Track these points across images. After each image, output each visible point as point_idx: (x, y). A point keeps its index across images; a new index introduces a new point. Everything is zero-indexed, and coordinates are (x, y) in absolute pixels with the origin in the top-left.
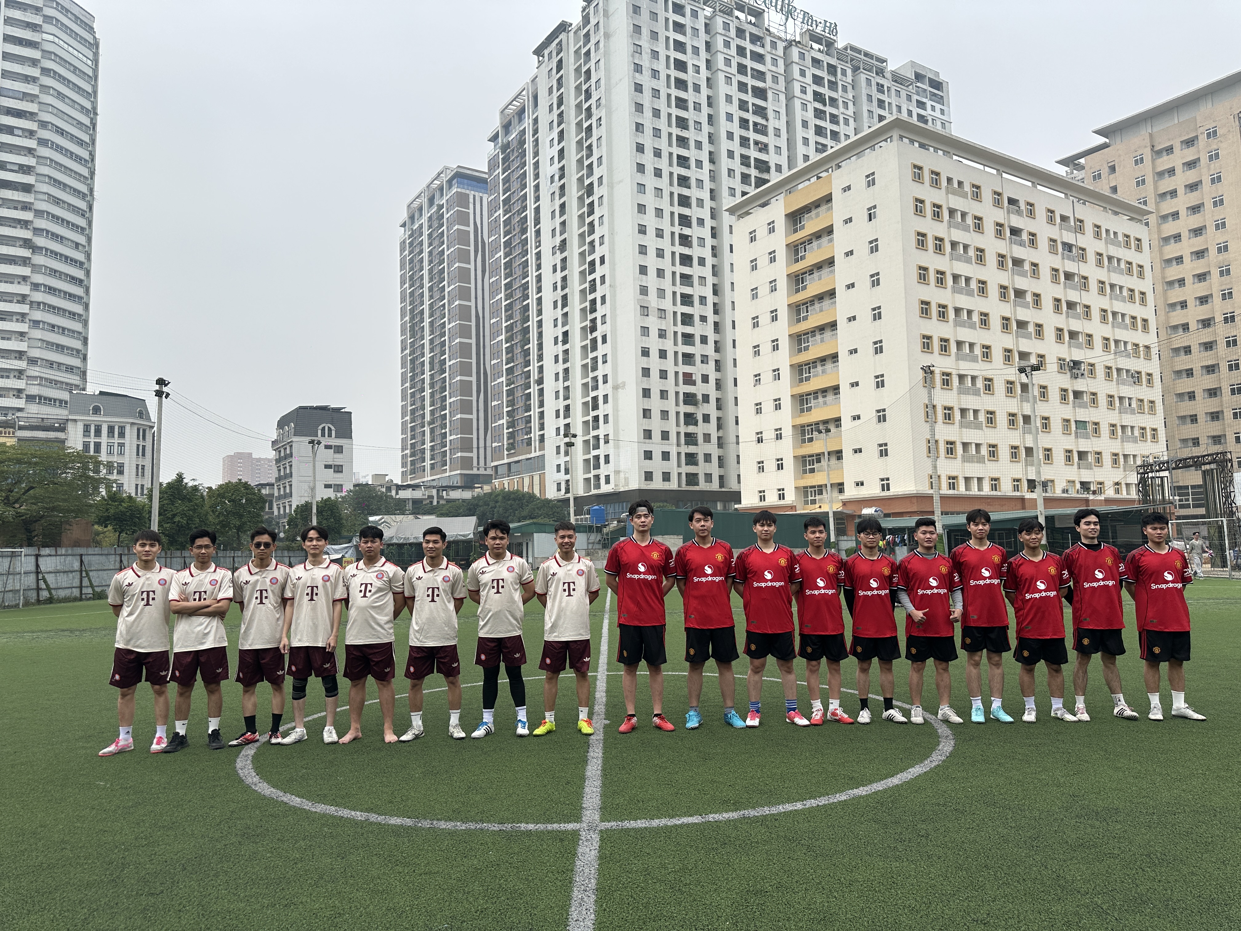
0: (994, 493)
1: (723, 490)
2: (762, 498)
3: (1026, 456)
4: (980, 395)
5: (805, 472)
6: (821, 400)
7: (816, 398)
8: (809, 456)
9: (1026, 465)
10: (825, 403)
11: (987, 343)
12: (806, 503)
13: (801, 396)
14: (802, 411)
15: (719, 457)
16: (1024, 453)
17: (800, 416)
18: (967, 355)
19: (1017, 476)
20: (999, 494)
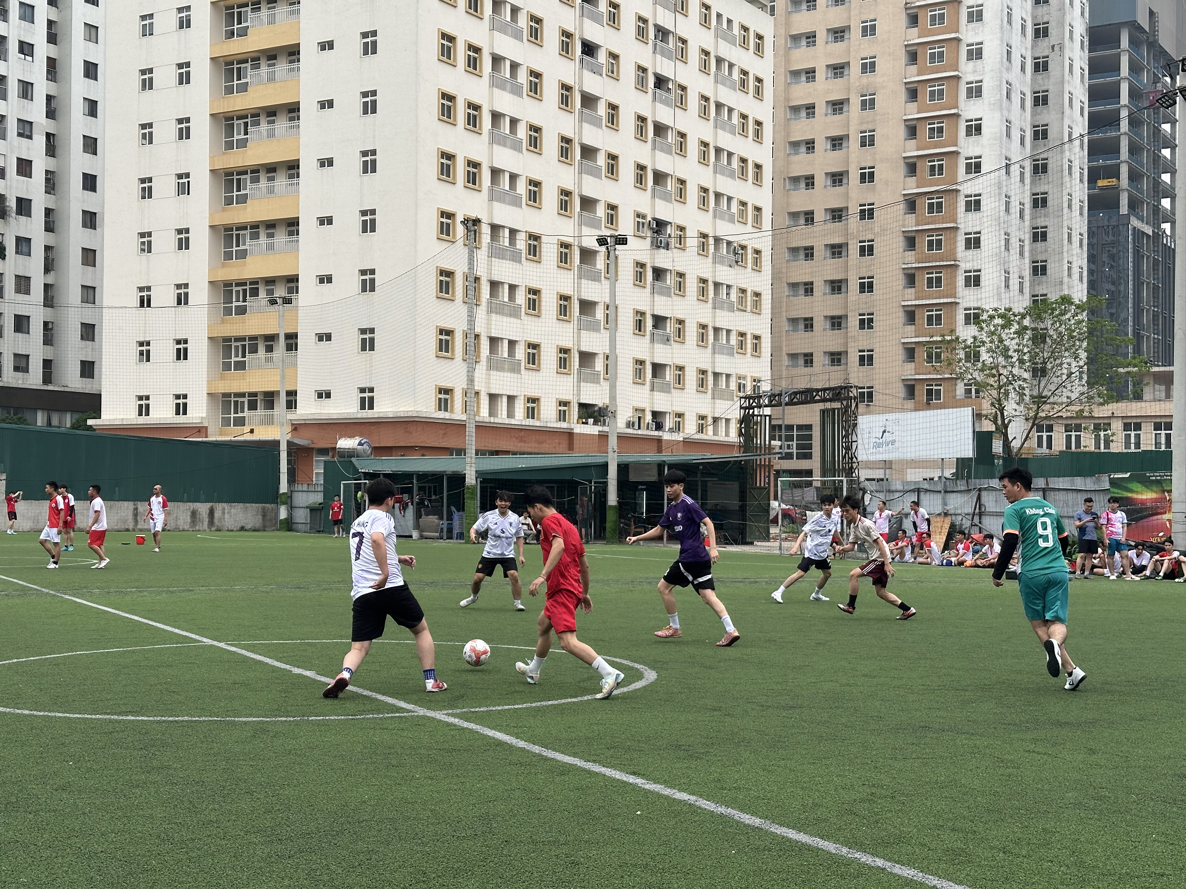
0: (530, 422)
1: (50, 388)
2: (144, 410)
3: (581, 365)
4: (520, 262)
5: (227, 367)
6: (263, 239)
7: (255, 236)
8: (237, 339)
9: (579, 381)
10: (270, 247)
11: (536, 177)
12: (226, 422)
13: (228, 229)
14: (228, 256)
15: (46, 324)
16: (577, 359)
17: (223, 266)
18: (505, 193)
19: (565, 397)
20: (538, 424)
